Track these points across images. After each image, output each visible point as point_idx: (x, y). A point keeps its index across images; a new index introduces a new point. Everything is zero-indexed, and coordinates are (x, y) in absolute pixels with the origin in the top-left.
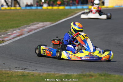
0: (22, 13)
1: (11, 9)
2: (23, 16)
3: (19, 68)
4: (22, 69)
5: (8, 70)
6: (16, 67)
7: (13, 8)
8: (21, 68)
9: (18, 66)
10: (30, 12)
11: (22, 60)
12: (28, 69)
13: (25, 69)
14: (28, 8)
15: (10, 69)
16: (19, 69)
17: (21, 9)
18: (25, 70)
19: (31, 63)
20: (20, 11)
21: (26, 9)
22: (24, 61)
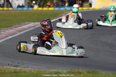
0: (14, 13)
2: (15, 16)
3: (11, 65)
4: (14, 66)
5: (1, 67)
6: (9, 64)
7: (5, 9)
8: (13, 66)
10: (21, 13)
11: (14, 57)
12: (20, 66)
13: (17, 66)
14: (20, 9)
15: (3, 66)
17: (13, 10)
18: (17, 67)
19: (23, 61)
20: (12, 11)
21: (18, 10)
22: (16, 59)
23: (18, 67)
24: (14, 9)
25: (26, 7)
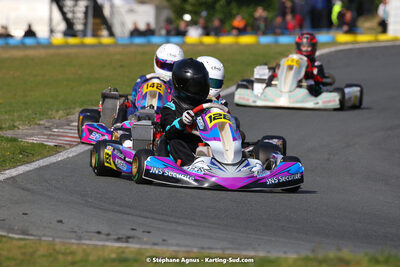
0: (118, 57)
1: (83, 45)
2: (122, 66)
3: (108, 235)
4: (119, 240)
5: (73, 241)
6: (99, 233)
7: (89, 40)
8: (116, 237)
9: (105, 230)
10: (144, 54)
11: (117, 208)
12: (139, 238)
13: (127, 239)
14: (139, 40)
15: (80, 238)
16: (107, 240)
17: (116, 45)
18: (127, 242)
19: (149, 221)
20: (112, 49)
21: (132, 44)
22: (125, 213)
23: (132, 243)
24: (120, 42)
25: (160, 35)
